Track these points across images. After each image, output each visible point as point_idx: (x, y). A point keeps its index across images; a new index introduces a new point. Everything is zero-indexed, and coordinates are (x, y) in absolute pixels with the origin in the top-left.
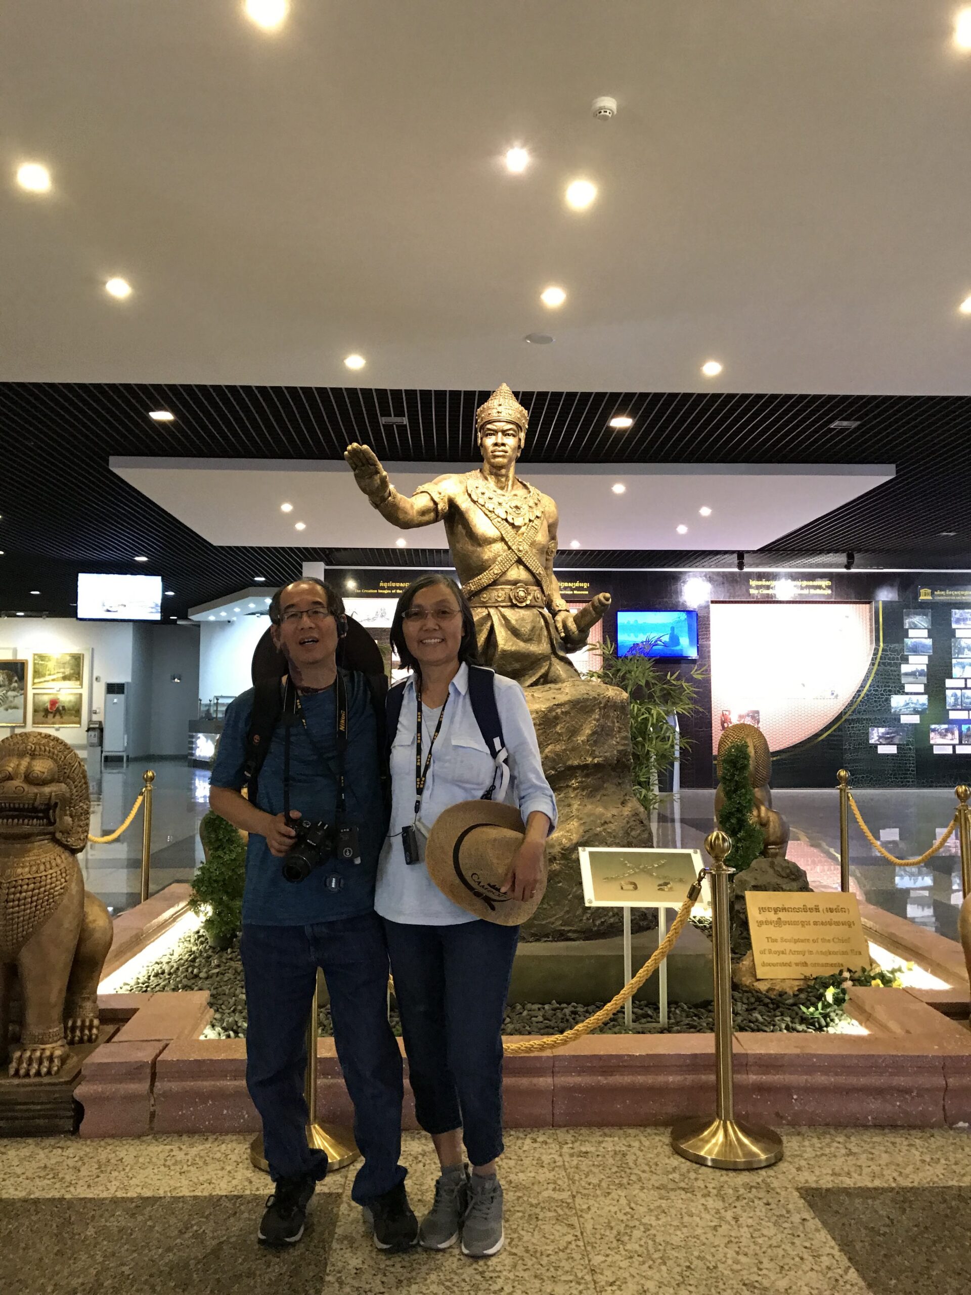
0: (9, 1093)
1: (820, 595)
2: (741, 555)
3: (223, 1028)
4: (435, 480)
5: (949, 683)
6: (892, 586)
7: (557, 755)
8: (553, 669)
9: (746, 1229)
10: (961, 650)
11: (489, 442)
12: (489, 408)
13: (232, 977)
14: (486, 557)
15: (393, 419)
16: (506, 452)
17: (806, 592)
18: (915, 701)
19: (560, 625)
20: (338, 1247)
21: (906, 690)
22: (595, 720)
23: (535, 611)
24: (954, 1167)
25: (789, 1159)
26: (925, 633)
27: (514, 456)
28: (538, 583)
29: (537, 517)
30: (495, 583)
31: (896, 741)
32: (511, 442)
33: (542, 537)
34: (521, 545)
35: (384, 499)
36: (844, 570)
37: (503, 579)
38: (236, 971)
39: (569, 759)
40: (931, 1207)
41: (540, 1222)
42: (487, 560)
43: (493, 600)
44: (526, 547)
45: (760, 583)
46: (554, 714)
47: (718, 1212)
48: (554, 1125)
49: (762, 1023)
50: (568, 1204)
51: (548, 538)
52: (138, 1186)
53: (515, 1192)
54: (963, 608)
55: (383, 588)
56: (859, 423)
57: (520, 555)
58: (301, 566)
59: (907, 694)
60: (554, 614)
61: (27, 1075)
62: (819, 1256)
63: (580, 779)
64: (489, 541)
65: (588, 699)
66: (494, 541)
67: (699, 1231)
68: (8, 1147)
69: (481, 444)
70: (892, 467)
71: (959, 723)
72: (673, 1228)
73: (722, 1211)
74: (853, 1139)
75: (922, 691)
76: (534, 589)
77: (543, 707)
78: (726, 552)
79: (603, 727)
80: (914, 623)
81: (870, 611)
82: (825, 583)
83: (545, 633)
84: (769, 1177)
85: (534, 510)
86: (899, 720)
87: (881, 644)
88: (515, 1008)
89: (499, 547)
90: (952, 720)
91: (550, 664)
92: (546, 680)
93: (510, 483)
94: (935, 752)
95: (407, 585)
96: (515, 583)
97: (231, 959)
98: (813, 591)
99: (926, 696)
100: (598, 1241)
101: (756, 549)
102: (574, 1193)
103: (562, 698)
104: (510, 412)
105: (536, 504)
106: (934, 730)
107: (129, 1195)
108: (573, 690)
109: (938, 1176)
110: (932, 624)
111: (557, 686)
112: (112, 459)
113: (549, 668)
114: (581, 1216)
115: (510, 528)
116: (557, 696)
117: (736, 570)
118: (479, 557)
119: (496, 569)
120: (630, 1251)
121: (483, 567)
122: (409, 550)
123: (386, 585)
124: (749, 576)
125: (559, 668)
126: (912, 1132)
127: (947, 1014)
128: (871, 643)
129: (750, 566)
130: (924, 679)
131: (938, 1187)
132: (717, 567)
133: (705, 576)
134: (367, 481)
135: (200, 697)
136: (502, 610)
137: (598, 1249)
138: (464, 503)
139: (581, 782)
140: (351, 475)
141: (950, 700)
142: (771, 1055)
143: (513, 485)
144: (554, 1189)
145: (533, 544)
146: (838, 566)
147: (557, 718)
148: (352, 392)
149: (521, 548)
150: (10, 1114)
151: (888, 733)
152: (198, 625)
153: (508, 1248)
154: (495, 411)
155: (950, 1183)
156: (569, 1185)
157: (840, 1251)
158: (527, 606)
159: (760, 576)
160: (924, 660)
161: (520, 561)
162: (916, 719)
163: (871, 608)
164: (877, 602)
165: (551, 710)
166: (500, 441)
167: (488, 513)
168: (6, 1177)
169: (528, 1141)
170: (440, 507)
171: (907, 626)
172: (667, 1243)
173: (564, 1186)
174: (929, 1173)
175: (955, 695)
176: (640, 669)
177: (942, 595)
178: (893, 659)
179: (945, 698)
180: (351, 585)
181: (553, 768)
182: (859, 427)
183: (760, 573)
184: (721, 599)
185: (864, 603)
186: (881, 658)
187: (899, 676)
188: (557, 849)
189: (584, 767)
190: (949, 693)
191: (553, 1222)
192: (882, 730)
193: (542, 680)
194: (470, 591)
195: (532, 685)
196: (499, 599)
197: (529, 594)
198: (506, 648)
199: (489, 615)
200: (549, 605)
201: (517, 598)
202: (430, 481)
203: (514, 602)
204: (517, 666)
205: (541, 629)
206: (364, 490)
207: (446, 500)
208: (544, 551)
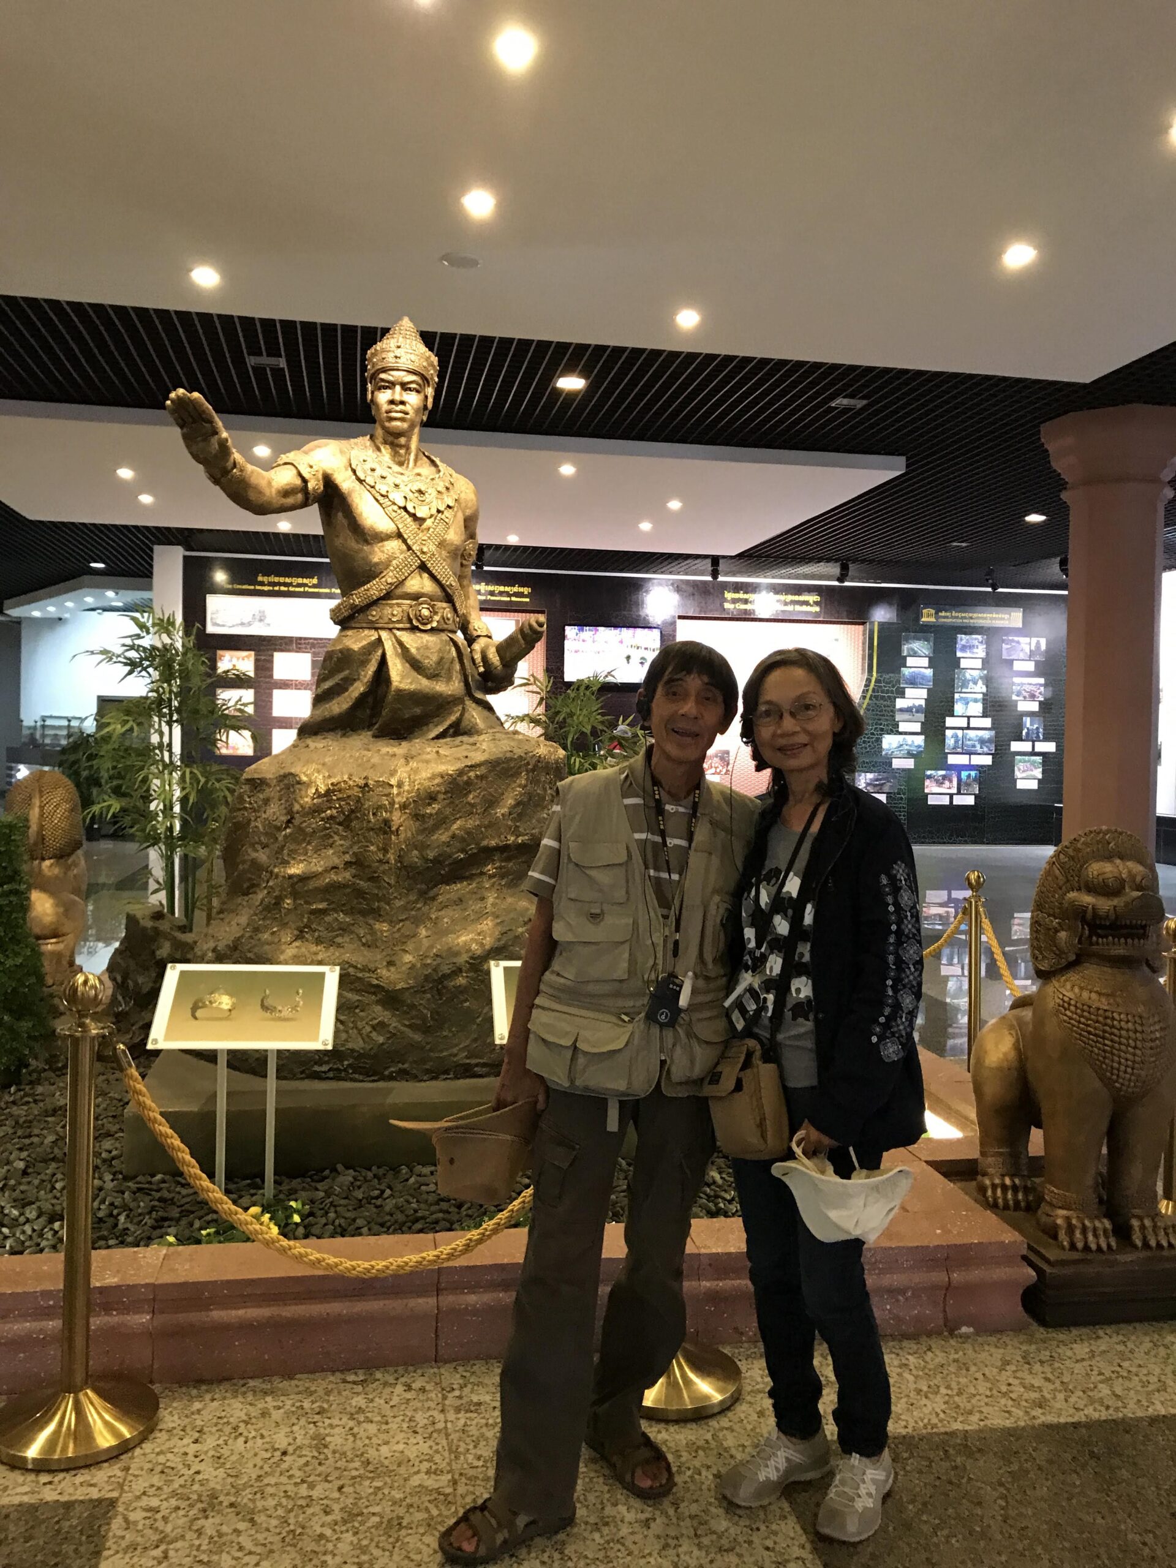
1: (807, 613)
2: (715, 560)
4: (306, 448)
5: (950, 722)
6: (890, 604)
7: (469, 833)
8: (466, 715)
9: (688, 1522)
10: (965, 684)
11: (383, 397)
12: (383, 351)
14: (376, 560)
15: (265, 360)
16: (407, 414)
17: (790, 608)
18: (910, 743)
19: (478, 657)
21: (901, 729)
22: (520, 786)
23: (444, 636)
24: (956, 1399)
25: (748, 1398)
26: (925, 662)
27: (418, 420)
28: (449, 599)
29: (449, 507)
30: (388, 596)
31: (886, 789)
32: (413, 400)
33: (455, 536)
34: (426, 545)
35: (226, 472)
36: (836, 583)
37: (399, 591)
39: (483, 839)
40: (930, 1466)
41: (403, 1532)
42: (377, 564)
43: (386, 620)
44: (433, 548)
45: (736, 596)
46: (465, 778)
48: (438, 1360)
50: (446, 1495)
51: (463, 537)
53: (373, 1479)
54: (971, 634)
55: (262, 584)
56: (865, 402)
57: (424, 558)
58: (152, 550)
59: (901, 733)
60: (471, 640)
63: (498, 864)
64: (381, 537)
65: (511, 759)
66: (388, 537)
67: (625, 1531)
69: (372, 400)
70: (901, 461)
71: (959, 768)
72: (589, 1528)
75: (919, 730)
76: (443, 606)
77: (451, 768)
78: (697, 557)
79: (530, 796)
80: (913, 650)
81: (864, 634)
82: (813, 598)
83: (458, 667)
84: (722, 1429)
85: (445, 496)
86: (891, 764)
87: (875, 674)
89: (393, 546)
90: (952, 765)
91: (464, 708)
92: (457, 730)
93: (412, 457)
94: (929, 803)
96: (416, 597)
98: (798, 608)
99: (923, 737)
101: (733, 554)
102: (457, 1477)
103: (478, 757)
104: (413, 358)
105: (447, 489)
106: (929, 777)
108: (492, 745)
109: (937, 1415)
110: (934, 652)
111: (472, 740)
113: (462, 715)
115: (409, 520)
116: (469, 755)
117: (709, 578)
118: (366, 559)
119: (390, 577)
121: (371, 573)
122: (294, 535)
123: (265, 579)
124: (725, 586)
125: (475, 715)
126: (905, 1343)
127: (946, 1175)
128: (863, 673)
129: (726, 575)
130: (921, 717)
131: (938, 1434)
132: (686, 574)
133: (672, 584)
134: (201, 445)
135: (22, 717)
136: (398, 633)
138: (345, 482)
139: (500, 868)
141: (950, 742)
142: (729, 1254)
143: (416, 461)
144: (428, 1472)
145: (441, 544)
146: (829, 578)
147: (469, 783)
149: (425, 549)
151: (877, 780)
152: (18, 622)
154: (391, 355)
155: (954, 1426)
156: (449, 1464)
157: (812, 1551)
158: (432, 629)
159: (737, 587)
160: (923, 693)
161: (423, 567)
162: (910, 764)
163: (864, 631)
164: (872, 623)
165: (461, 772)
166: (397, 398)
167: (379, 498)
169: (399, 1389)
170: (310, 486)
171: (905, 654)
173: (443, 1465)
174: (926, 1410)
175: (956, 736)
176: (585, 712)
177: (946, 617)
178: (888, 692)
179: (944, 740)
180: (220, 577)
181: (463, 851)
182: (864, 409)
183: (737, 583)
184: (690, 614)
185: (859, 624)
186: (874, 690)
187: (893, 711)
188: (465, 957)
189: (503, 849)
190: (949, 733)
191: (421, 1530)
192: (870, 776)
193: (451, 731)
194: (353, 607)
195: (438, 737)
196: (394, 619)
197: (436, 613)
198: (403, 686)
199: (379, 640)
200: (464, 627)
201: (419, 617)
202: (298, 447)
203: (415, 623)
204: (418, 711)
205: (453, 659)
206: (196, 458)
207: (320, 477)
208: (457, 555)
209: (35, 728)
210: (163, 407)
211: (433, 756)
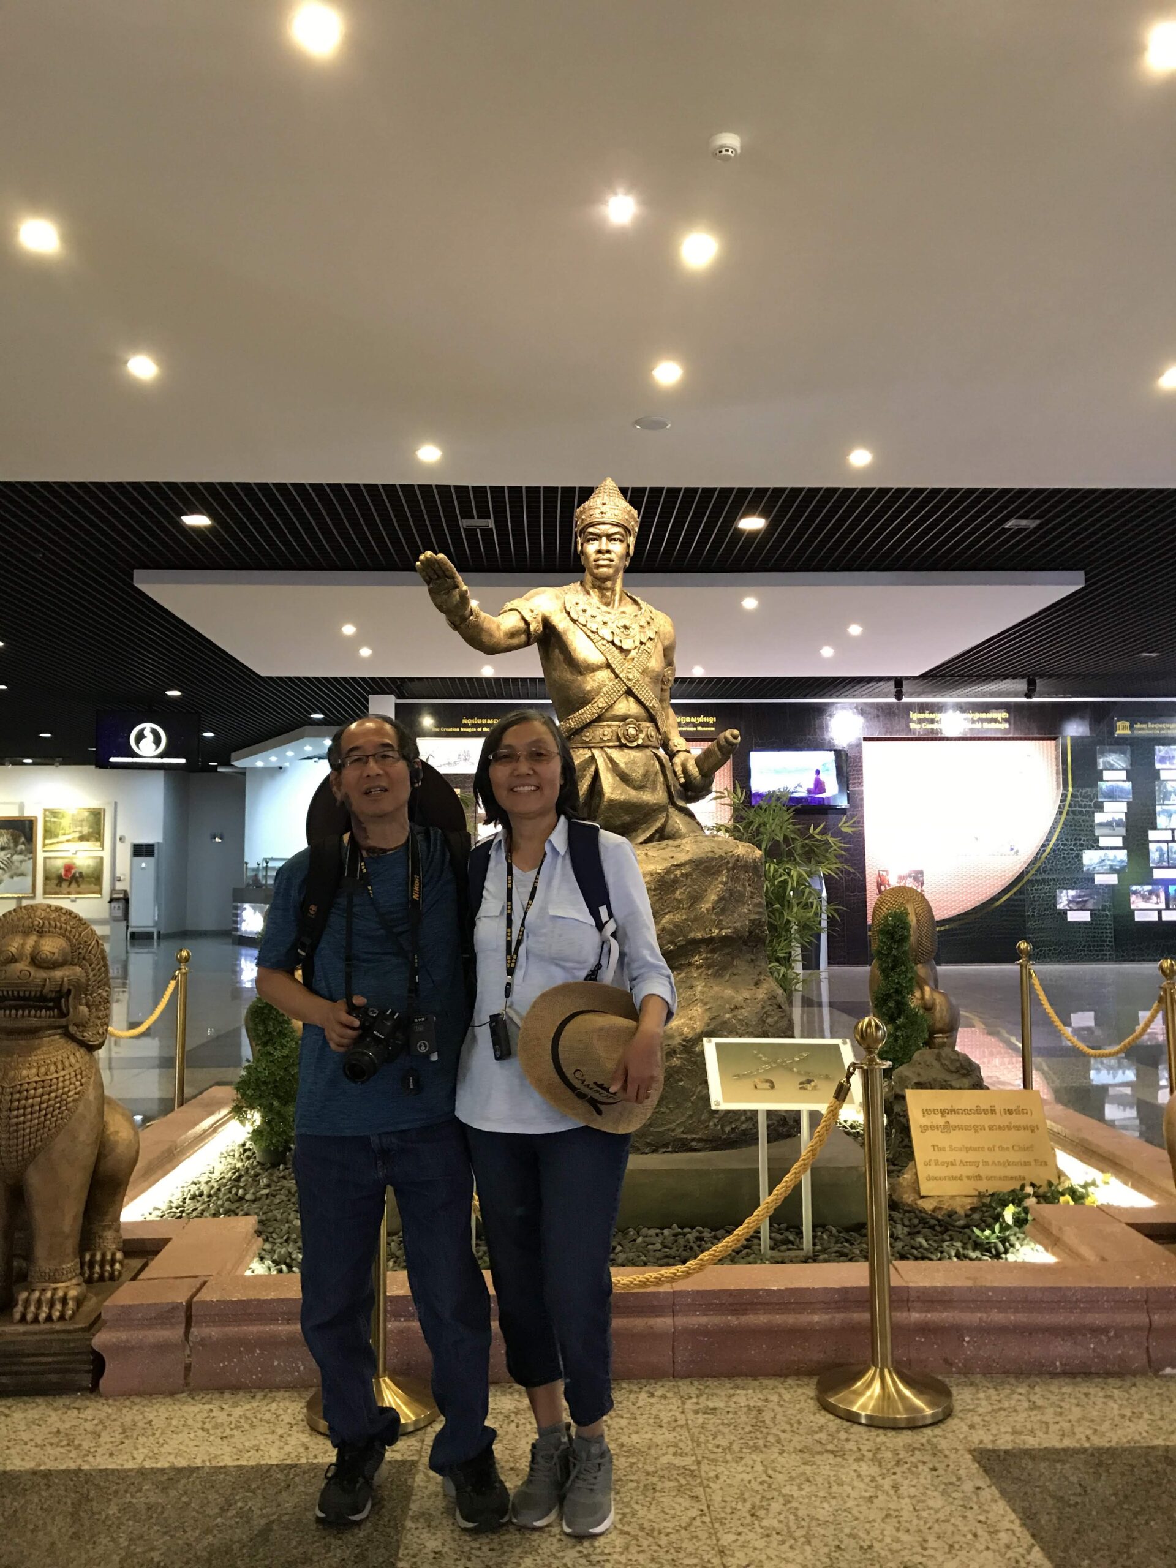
0: (13, 1342)
1: (999, 730)
2: (899, 682)
3: (273, 1261)
4: (526, 596)
5: (1152, 835)
6: (1082, 718)
7: (677, 926)
8: (670, 821)
9: (907, 1500)
10: (1167, 795)
11: (591, 548)
12: (590, 508)
13: (285, 1199)
14: (588, 688)
15: (476, 522)
16: (612, 561)
17: (978, 726)
18: (1111, 858)
19: (678, 769)
20: (413, 1526)
21: (1101, 844)
22: (722, 883)
23: (648, 752)
24: (1160, 1423)
25: (960, 1415)
26: (1123, 775)
27: (622, 565)
28: (652, 719)
29: (650, 639)
30: (599, 719)
31: (1090, 905)
32: (618, 548)
33: (656, 663)
34: (631, 672)
35: (464, 619)
36: (1024, 700)
37: (609, 714)
38: (290, 1192)
39: (690, 931)
40: (1132, 1471)
41: (658, 1494)
42: (590, 692)
43: (598, 739)
44: (637, 675)
45: (922, 716)
46: (672, 876)
47: (873, 1480)
48: (675, 1376)
49: (926, 1249)
50: (692, 1471)
51: (663, 665)
52: (170, 1454)
53: (628, 1457)
54: (1169, 744)
55: (466, 726)
56: (1038, 522)
57: (630, 684)
58: (367, 701)
59: (1102, 848)
60: (672, 755)
61: (36, 1320)
62: (997, 1532)
63: (704, 956)
64: (593, 669)
65: (713, 859)
66: (599, 668)
67: (850, 1503)
68: (13, 1408)
69: (582, 552)
70: (1080, 575)
71: (1166, 883)
72: (819, 1500)
73: (879, 1479)
74: (1037, 1389)
75: (1121, 844)
76: (648, 728)
77: (659, 868)
78: (880, 679)
79: (731, 892)
80: (1109, 763)
81: (1057, 749)
82: (1001, 715)
83: (661, 778)
84: (936, 1436)
85: (646, 630)
86: (1093, 880)
87: (1070, 789)
88: (627, 1233)
89: (603, 675)
90: (1157, 880)
91: (667, 815)
92: (662, 835)
93: (617, 598)
94: (1137, 919)
95: (495, 721)
96: (624, 718)
97: (284, 1177)
98: (986, 725)
99: (1125, 851)
100: (729, 1517)
101: (916, 675)
102: (700, 1458)
103: (682, 857)
104: (617, 512)
105: (649, 623)
106: (1135, 893)
107: (159, 1465)
108: (695, 847)
109: (1140, 1434)
110: (1132, 763)
111: (676, 843)
112: (138, 574)
113: (666, 821)
114: (708, 1486)
115: (617, 651)
116: (676, 855)
117: (893, 700)
118: (580, 687)
119: (601, 702)
120: (768, 1529)
121: (585, 700)
122: (497, 680)
123: (469, 722)
124: (910, 707)
125: (678, 821)
126: (1110, 1380)
127: (1150, 1236)
128: (1058, 788)
129: (911, 695)
130: (1123, 831)
131: (1141, 1448)
132: (870, 697)
133: (856, 708)
134: (445, 597)
135: (246, 859)
136: (609, 751)
137: (728, 1526)
138: (561, 623)
139: (706, 959)
140: (424, 589)
141: (1154, 855)
142: (935, 1288)
143: (620, 600)
144: (675, 1454)
145: (644, 672)
146: (1016, 695)
147: (675, 881)
148: (426, 489)
149: (631, 677)
150: (15, 1368)
151: (1079, 897)
152: (243, 773)
153: (619, 1526)
154: (598, 511)
155: (1156, 1442)
156: (693, 1449)
157: (1023, 1525)
158: (638, 746)
159: (922, 708)
160: (1123, 807)
161: (629, 692)
162: (1113, 879)
163: (1057, 746)
164: (1064, 738)
165: (668, 871)
166: (604, 548)
167: (590, 634)
168: (10, 1444)
169: (643, 1395)
170: (532, 628)
171: (1101, 767)
172: (812, 1518)
173: (688, 1450)
174: (1130, 1430)
175: (1160, 850)
176: (776, 821)
177: (1143, 729)
178: (1085, 806)
179: (1148, 854)
180: (428, 722)
181: (672, 943)
182: (1039, 527)
183: (922, 704)
184: (876, 736)
185: (1050, 739)
186: (1070, 806)
187: (1092, 826)
188: (678, 1040)
189: (709, 941)
190: (1152, 847)
191: (674, 1494)
192: (1072, 893)
193: (657, 836)
194: (570, 729)
195: (646, 842)
196: (605, 739)
197: (641, 731)
198: (614, 797)
199: (593, 757)
200: (665, 745)
201: (626, 736)
202: (521, 596)
203: (623, 741)
204: (627, 818)
205: (656, 773)
206: (440, 608)
207: (540, 619)
208: (659, 680)
209: (257, 870)
210: (413, 569)
211: (643, 857)
